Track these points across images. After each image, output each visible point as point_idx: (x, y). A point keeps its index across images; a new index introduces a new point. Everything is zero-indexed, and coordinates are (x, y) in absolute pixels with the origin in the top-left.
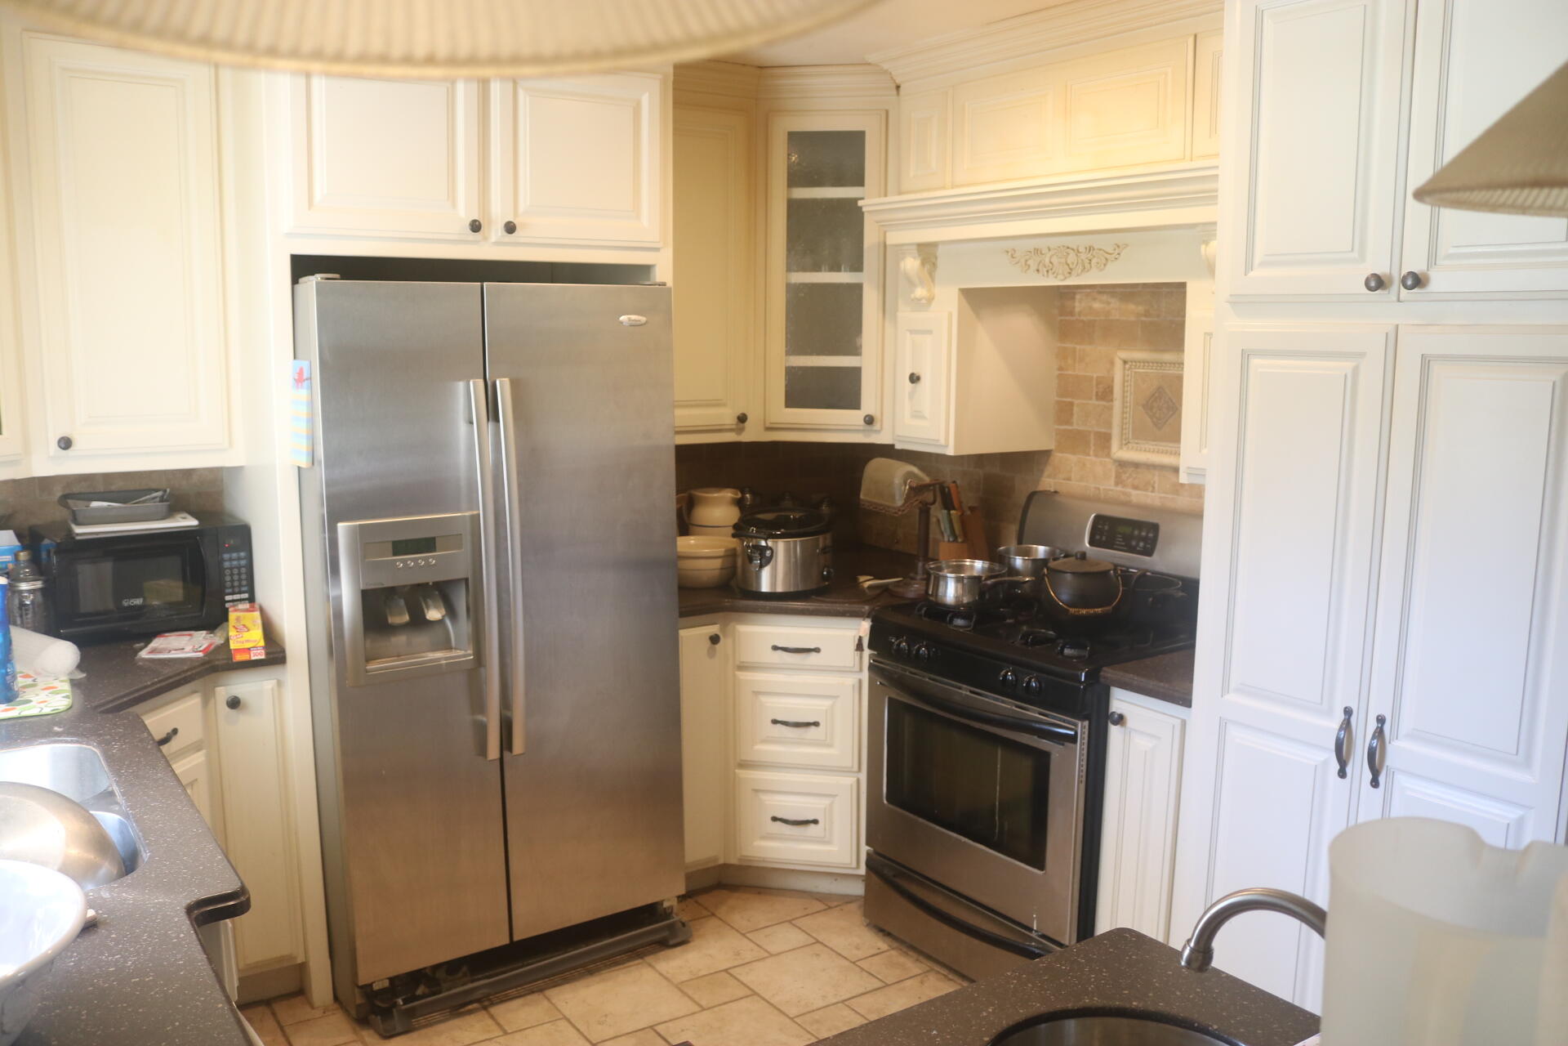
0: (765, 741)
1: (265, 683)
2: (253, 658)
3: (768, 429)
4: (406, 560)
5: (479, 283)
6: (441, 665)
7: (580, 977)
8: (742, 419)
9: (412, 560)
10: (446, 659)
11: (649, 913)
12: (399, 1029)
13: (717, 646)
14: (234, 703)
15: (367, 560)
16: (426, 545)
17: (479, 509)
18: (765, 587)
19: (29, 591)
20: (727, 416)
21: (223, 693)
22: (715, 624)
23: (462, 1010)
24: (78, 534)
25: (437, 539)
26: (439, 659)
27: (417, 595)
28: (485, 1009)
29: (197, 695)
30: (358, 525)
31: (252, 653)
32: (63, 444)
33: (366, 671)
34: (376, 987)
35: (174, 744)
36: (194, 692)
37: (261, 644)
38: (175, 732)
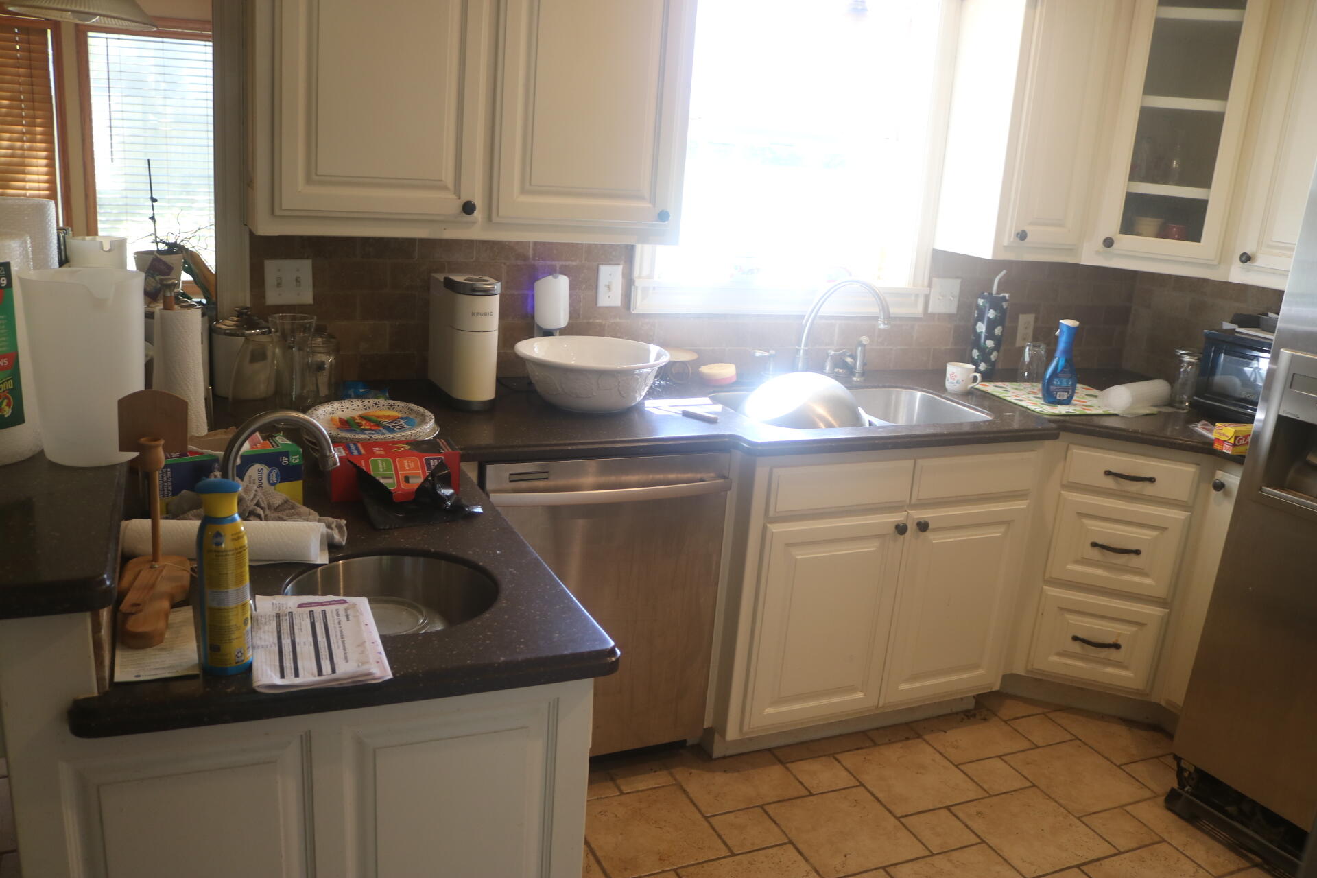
2: (1227, 451)
12: (1177, 809)
14: (1218, 486)
15: (1293, 390)
21: (1219, 475)
28: (1256, 865)
29: (1194, 466)
30: (1293, 355)
31: (1225, 446)
32: (1244, 259)
33: (1261, 489)
34: (1183, 764)
35: (1148, 489)
36: (1193, 463)
37: (1232, 441)
38: (1152, 480)
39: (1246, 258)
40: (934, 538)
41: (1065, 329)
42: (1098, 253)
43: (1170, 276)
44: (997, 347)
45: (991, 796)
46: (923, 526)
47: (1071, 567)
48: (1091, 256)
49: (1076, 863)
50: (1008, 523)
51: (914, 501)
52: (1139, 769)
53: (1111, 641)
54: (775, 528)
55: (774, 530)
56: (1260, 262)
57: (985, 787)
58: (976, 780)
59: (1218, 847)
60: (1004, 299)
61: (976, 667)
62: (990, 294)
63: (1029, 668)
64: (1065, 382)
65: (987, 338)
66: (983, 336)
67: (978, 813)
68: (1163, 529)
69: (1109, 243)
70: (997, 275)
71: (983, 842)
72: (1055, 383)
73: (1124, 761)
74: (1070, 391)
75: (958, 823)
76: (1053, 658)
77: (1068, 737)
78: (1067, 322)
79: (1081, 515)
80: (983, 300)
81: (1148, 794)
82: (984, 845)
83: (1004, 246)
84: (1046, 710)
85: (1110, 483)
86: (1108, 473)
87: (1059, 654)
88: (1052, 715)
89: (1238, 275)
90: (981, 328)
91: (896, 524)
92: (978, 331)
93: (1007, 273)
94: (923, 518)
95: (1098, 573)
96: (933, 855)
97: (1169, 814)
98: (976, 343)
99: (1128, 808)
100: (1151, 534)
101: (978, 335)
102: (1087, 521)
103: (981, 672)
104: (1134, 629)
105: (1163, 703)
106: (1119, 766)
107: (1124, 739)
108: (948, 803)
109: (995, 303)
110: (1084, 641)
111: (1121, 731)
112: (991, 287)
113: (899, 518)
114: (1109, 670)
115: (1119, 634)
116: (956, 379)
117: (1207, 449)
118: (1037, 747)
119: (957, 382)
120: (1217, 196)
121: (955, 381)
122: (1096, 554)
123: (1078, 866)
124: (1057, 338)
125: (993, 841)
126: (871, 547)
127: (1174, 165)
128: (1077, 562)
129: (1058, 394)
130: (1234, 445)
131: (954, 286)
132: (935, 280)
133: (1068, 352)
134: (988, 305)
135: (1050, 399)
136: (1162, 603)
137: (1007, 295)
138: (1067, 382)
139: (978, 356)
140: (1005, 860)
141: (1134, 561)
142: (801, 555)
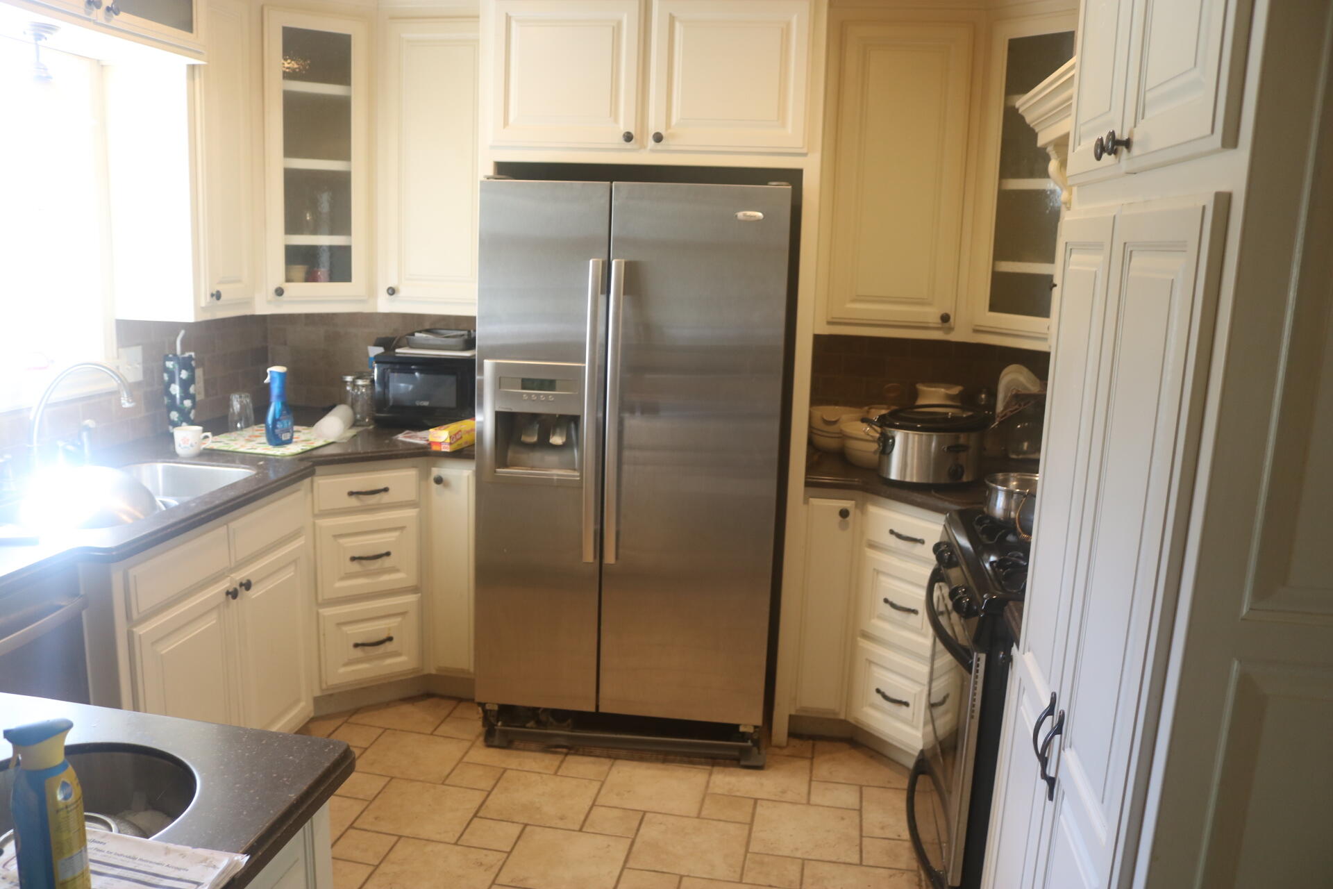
0: (881, 617)
1: (465, 471)
2: (443, 450)
3: (976, 331)
4: (530, 394)
5: (609, 183)
6: (553, 479)
7: (656, 760)
8: (945, 318)
9: (536, 394)
10: (558, 475)
11: (728, 731)
12: (496, 743)
13: (848, 519)
14: (439, 481)
15: (502, 390)
16: (547, 384)
17: (584, 362)
18: (894, 475)
19: (363, 386)
20: (931, 314)
21: (436, 472)
22: (852, 500)
23: (553, 750)
24: (397, 353)
25: (557, 382)
26: (552, 475)
27: (547, 424)
28: (566, 754)
29: (414, 469)
30: (497, 364)
31: (443, 446)
32: (390, 291)
33: (495, 472)
34: (488, 707)
35: (384, 498)
36: (413, 467)
37: (448, 441)
38: (386, 490)
39: (392, 291)
40: (254, 593)
41: (276, 376)
42: (269, 302)
43: (300, 315)
44: (194, 406)
45: (371, 802)
46: (247, 585)
47: (338, 584)
48: (264, 306)
49: (471, 815)
50: (295, 562)
51: (233, 565)
52: (445, 729)
53: (383, 637)
54: (141, 630)
55: (141, 633)
56: (403, 292)
57: (361, 796)
58: (349, 795)
59: (538, 755)
60: (190, 358)
61: (297, 701)
62: (175, 355)
63: (324, 686)
64: (286, 423)
65: (183, 398)
66: (178, 396)
67: (376, 818)
68: (402, 528)
69: (280, 292)
70: (177, 335)
71: (400, 837)
72: (278, 426)
73: (431, 729)
74: (291, 430)
75: (370, 834)
76: (342, 670)
77: (380, 731)
78: (277, 369)
79: (337, 536)
80: (172, 363)
81: (467, 744)
82: (403, 838)
83: (202, 308)
84: (345, 719)
85: (354, 502)
86: (351, 494)
87: (346, 665)
88: (353, 719)
89: (384, 305)
90: (175, 389)
91: (226, 591)
92: (173, 393)
93: (186, 333)
94: (243, 578)
95: (361, 583)
96: (377, 867)
97: (492, 750)
98: (172, 406)
99: (465, 759)
100: (393, 536)
101: (173, 397)
102: (342, 541)
103: (302, 704)
104: (399, 619)
105: (433, 672)
106: (432, 734)
107: (416, 714)
108: (348, 824)
109: (185, 364)
110: (363, 645)
111: (407, 709)
112: (175, 350)
113: (225, 585)
114: (389, 661)
115: (389, 629)
116: (190, 442)
117: (426, 453)
118: (366, 749)
119: (192, 446)
120: (357, 240)
121: (188, 446)
122: (356, 567)
123: (475, 815)
124: (268, 385)
125: (407, 832)
126: (211, 622)
127: (308, 218)
128: (342, 579)
129: (283, 436)
130: (450, 444)
131: (136, 352)
132: (120, 350)
133: (282, 396)
134: (177, 366)
135: (275, 440)
136: (415, 590)
137: (193, 354)
138: (288, 423)
139: (178, 418)
140: (428, 840)
141: (386, 562)
142: (165, 649)
